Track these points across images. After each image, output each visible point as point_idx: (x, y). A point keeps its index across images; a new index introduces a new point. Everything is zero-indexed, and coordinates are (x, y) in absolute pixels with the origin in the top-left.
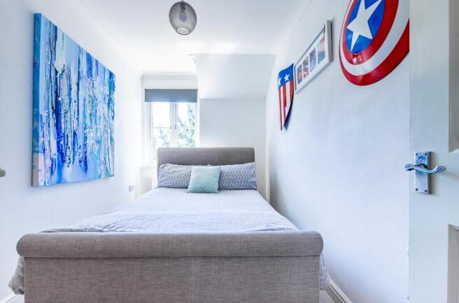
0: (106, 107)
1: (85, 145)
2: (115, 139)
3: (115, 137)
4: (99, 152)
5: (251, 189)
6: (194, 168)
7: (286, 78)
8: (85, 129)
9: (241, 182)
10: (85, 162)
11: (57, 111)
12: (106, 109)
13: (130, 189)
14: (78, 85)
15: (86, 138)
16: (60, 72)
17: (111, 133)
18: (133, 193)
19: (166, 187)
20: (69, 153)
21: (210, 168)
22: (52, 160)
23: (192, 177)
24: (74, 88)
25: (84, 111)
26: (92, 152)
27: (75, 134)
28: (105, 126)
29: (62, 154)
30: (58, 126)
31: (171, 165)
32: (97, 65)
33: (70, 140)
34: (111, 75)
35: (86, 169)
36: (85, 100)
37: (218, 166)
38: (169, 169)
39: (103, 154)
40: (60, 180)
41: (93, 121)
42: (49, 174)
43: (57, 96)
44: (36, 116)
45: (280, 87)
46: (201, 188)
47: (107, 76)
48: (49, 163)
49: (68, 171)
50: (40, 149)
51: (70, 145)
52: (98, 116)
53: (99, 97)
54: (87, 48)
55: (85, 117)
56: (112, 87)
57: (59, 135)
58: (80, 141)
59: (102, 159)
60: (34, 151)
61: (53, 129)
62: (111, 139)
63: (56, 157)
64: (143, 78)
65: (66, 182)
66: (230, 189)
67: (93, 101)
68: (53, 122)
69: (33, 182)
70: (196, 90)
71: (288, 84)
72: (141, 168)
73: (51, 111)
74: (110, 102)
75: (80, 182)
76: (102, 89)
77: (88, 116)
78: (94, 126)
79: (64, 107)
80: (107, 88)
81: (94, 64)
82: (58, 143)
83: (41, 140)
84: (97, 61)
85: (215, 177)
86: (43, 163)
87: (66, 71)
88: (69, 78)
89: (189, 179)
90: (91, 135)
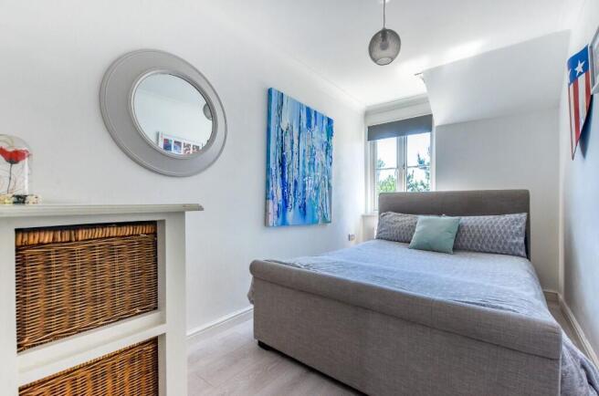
0: (323, 153)
1: (304, 192)
2: (333, 185)
3: (333, 182)
4: (316, 198)
5: (513, 255)
6: (421, 218)
7: (579, 68)
8: (304, 177)
9: (494, 242)
10: (303, 208)
11: (282, 164)
12: (324, 156)
13: (350, 238)
14: (299, 138)
15: (304, 186)
16: (285, 130)
17: (329, 179)
18: (352, 243)
19: (385, 239)
20: (291, 200)
21: (445, 219)
22: (278, 205)
23: (416, 230)
24: (296, 141)
25: (304, 161)
26: (310, 199)
27: (296, 183)
28: (323, 173)
29: (285, 201)
30: (283, 176)
31: (393, 214)
32: (315, 115)
33: (292, 188)
34: (330, 121)
35: (305, 214)
36: (304, 151)
37: (457, 218)
38: (390, 218)
39: (320, 201)
40: (284, 223)
41: (312, 169)
42: (276, 217)
43: (283, 151)
44: (268, 170)
45: (569, 85)
46: (428, 244)
47: (325, 123)
48: (276, 207)
49: (290, 215)
50: (270, 196)
51: (292, 192)
52: (316, 164)
53: (318, 145)
54: (307, 103)
55: (304, 166)
56: (330, 133)
57: (284, 185)
58: (300, 188)
59: (320, 205)
60: (267, 199)
61: (279, 179)
62: (329, 185)
63: (281, 203)
64: (367, 114)
65: (288, 225)
66: (475, 251)
67: (312, 149)
68: (279, 174)
69: (266, 223)
70: (431, 116)
71: (582, 80)
72: (363, 217)
73: (278, 164)
74: (328, 148)
75: (299, 225)
76: (319, 136)
77: (307, 165)
78: (313, 174)
79: (288, 160)
80: (325, 135)
81: (313, 116)
82: (283, 191)
83: (271, 189)
84: (315, 112)
85: (450, 232)
86: (273, 208)
87: (290, 128)
88: (292, 134)
89: (414, 231)
90: (310, 182)
